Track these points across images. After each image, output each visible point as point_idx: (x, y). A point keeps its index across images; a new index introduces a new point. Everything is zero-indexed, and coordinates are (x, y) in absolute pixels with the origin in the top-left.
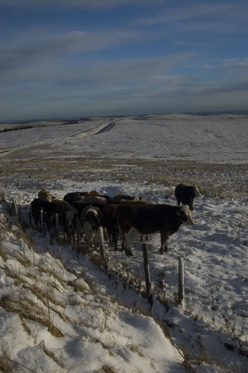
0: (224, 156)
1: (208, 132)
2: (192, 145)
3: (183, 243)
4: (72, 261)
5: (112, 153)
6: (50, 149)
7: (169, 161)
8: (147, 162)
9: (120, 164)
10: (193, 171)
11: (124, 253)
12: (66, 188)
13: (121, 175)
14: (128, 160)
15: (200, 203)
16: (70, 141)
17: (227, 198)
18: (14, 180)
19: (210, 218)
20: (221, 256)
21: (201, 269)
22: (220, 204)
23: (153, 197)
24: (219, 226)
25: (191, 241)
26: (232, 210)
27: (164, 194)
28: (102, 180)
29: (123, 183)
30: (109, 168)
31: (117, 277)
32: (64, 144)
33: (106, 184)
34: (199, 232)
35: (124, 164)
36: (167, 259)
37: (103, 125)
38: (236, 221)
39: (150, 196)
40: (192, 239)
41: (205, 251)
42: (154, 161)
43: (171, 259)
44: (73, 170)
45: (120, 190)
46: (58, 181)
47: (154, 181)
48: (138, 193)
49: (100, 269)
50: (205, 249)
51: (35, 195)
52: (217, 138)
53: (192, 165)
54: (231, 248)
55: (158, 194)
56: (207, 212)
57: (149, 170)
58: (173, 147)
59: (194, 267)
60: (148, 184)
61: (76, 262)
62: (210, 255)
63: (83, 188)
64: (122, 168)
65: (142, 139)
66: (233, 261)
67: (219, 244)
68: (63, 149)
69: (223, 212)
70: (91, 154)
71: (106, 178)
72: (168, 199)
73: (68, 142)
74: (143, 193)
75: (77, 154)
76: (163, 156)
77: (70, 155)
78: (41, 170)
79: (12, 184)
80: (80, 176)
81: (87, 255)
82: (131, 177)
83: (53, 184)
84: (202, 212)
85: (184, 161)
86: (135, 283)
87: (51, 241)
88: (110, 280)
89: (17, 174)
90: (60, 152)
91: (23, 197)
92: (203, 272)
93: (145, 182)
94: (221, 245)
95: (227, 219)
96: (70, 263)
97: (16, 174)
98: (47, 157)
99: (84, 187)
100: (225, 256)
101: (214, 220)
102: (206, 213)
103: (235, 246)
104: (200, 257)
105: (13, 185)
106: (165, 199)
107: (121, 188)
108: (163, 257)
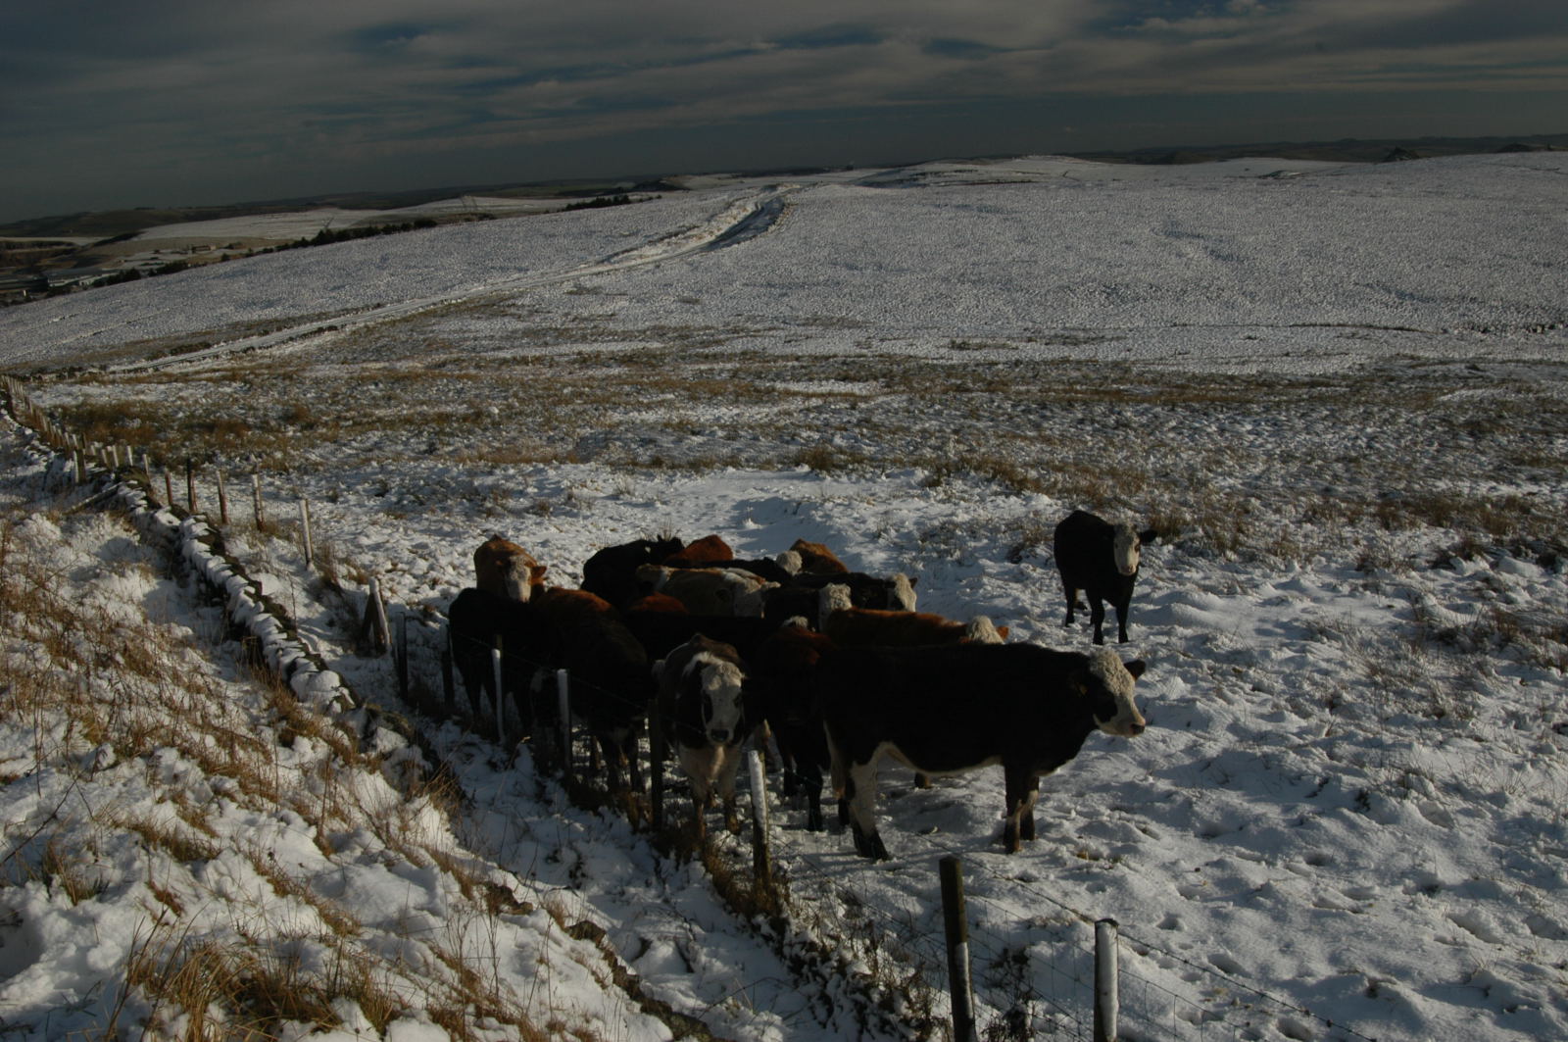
0: (1250, 338)
1: (1178, 236)
2: (1111, 292)
3: (1096, 796)
4: (632, 890)
5: (774, 329)
6: (512, 315)
7: (1017, 363)
8: (921, 368)
9: (811, 380)
10: (1119, 413)
11: (848, 839)
12: (590, 506)
13: (816, 436)
14: (844, 363)
15: (1160, 588)
16: (597, 281)
17: (1272, 559)
18: (369, 470)
19: (1206, 663)
20: (1258, 861)
21: (1180, 929)
22: (1245, 593)
23: (958, 554)
24: (1243, 707)
25: (1130, 787)
26: (1297, 620)
27: (1005, 539)
28: (736, 464)
29: (829, 478)
30: (762, 401)
31: (826, 971)
32: (571, 293)
33: (753, 483)
34: (1164, 741)
35: (827, 379)
36: (1036, 879)
37: (735, 212)
38: (1317, 677)
39: (943, 547)
40: (1134, 774)
41: (1192, 834)
42: (953, 367)
43: (1052, 877)
44: (610, 412)
45: (818, 516)
46: (551, 473)
47: (959, 468)
48: (893, 533)
49: (756, 928)
50: (1193, 827)
51: (459, 548)
52: (1219, 263)
53: (1114, 381)
54: (1302, 822)
55: (980, 540)
56: (1189, 632)
57: (931, 411)
58: (1029, 303)
59: (1150, 921)
60: (932, 483)
61: (649, 896)
62: (1216, 858)
63: (658, 505)
64: (820, 402)
65: (902, 270)
66: (1314, 891)
67: (1249, 801)
68: (566, 315)
69: (1260, 632)
70: (687, 337)
71: (752, 453)
72: (1023, 565)
73: (588, 285)
74: (917, 534)
75: (626, 336)
76: (990, 342)
77: (596, 341)
78: (478, 415)
79: (359, 487)
80: (645, 442)
81: (698, 865)
82: (860, 448)
83: (530, 490)
84: (1168, 634)
85: (1079, 362)
86: (905, 1004)
87: (541, 787)
88: (796, 984)
89: (378, 434)
90: (556, 329)
91: (411, 563)
92: (1188, 941)
93: (921, 474)
94: (1259, 809)
95: (1276, 668)
96: (628, 902)
97: (375, 436)
98: (500, 349)
99: (664, 503)
100: (1280, 863)
101: (1223, 674)
102: (1186, 638)
103: (1321, 814)
104: (1171, 868)
105: (365, 490)
106: (1009, 565)
107: (822, 505)
108: (1015, 865)
